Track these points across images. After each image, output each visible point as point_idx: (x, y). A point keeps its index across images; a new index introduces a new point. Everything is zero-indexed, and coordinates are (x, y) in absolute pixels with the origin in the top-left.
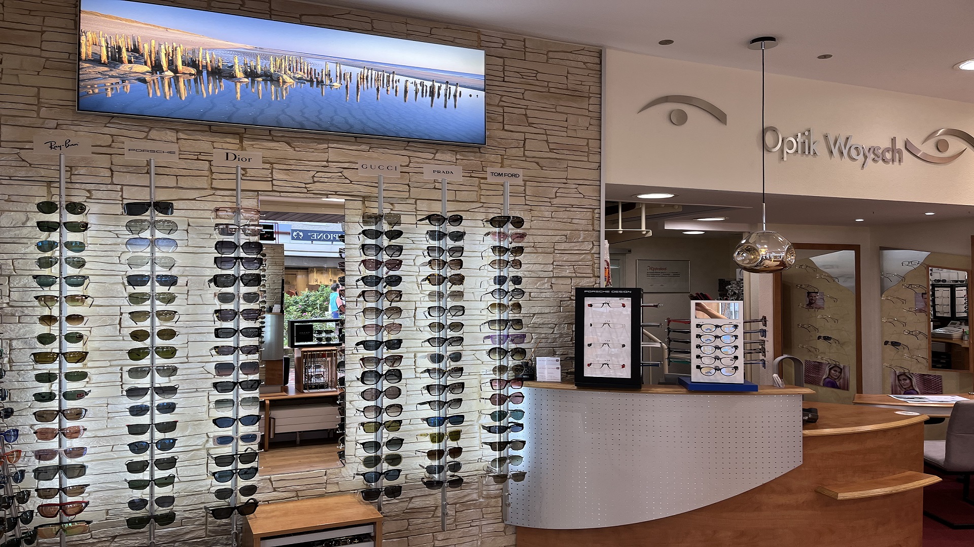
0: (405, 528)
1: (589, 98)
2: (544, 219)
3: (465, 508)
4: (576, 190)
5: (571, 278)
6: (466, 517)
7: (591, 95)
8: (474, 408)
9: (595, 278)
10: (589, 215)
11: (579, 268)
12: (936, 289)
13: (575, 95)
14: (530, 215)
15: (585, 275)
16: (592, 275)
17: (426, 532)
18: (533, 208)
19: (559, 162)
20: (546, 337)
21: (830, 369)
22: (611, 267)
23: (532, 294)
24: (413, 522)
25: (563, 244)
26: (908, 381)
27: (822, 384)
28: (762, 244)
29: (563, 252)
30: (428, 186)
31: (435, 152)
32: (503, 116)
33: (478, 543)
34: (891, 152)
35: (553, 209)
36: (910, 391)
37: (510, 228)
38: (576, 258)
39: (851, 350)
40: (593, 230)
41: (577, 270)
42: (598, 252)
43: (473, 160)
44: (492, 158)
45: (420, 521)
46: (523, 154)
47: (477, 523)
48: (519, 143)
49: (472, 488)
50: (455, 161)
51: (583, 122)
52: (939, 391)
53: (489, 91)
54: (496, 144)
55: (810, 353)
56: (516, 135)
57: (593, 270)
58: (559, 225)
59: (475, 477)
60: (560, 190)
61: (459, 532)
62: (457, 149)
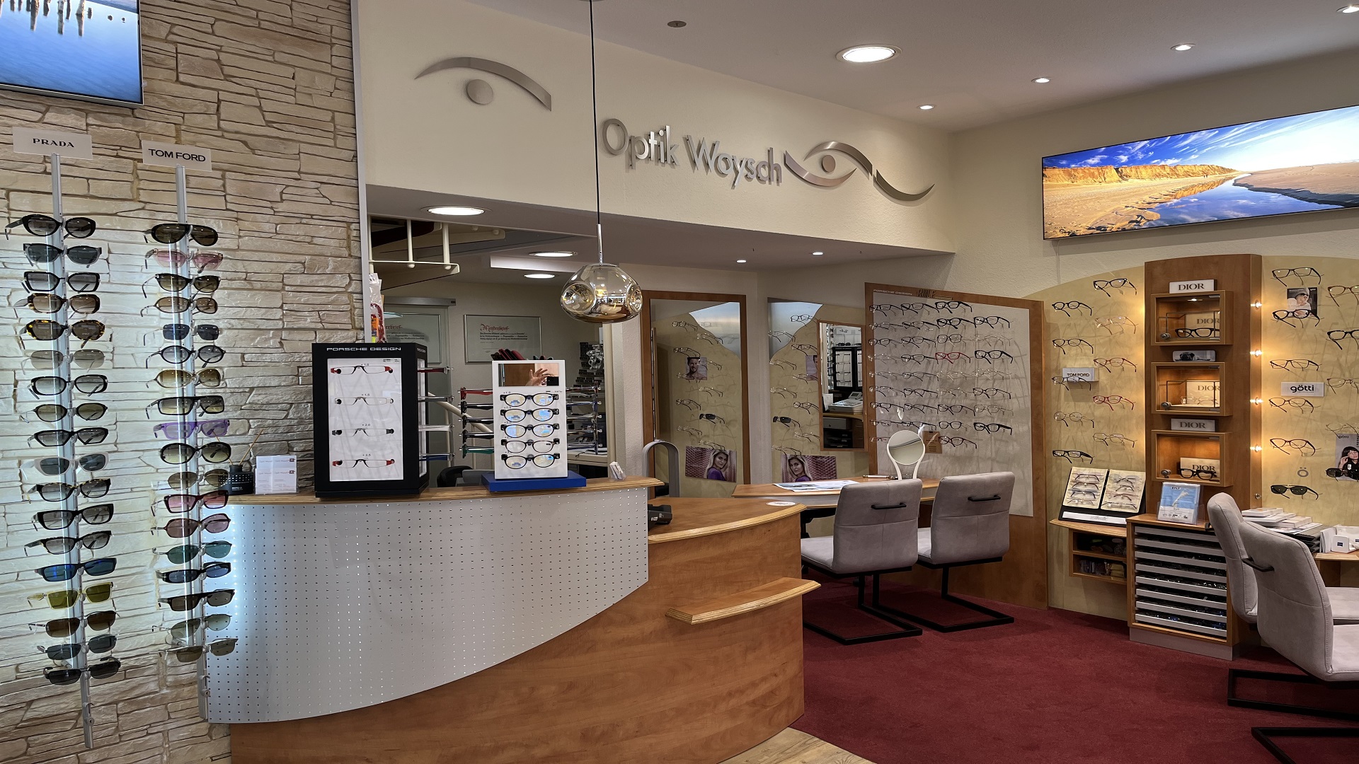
0: (22, 752)
1: (332, 45)
2: (263, 235)
3: (134, 708)
4: (317, 191)
5: (315, 330)
6: (136, 721)
7: (334, 41)
8: (144, 546)
9: (355, 331)
10: (341, 232)
11: (327, 314)
12: (837, 353)
13: (306, 37)
14: (237, 227)
15: (338, 326)
16: (350, 326)
17: (63, 753)
18: (240, 215)
19: (283, 143)
20: (274, 424)
21: (715, 456)
22: (385, 316)
23: (246, 356)
24: (35, 740)
25: (299, 276)
26: (800, 466)
27: (705, 477)
28: (598, 283)
29: (299, 289)
30: (31, 167)
31: (43, 109)
32: (177, 58)
33: (162, 758)
34: (767, 168)
35: (277, 219)
36: (802, 477)
37: (191, 246)
38: (323, 298)
39: (737, 430)
40: (350, 255)
41: (324, 318)
42: (359, 291)
43: (120, 128)
44: (159, 127)
45: (50, 738)
46: (216, 125)
47: (160, 728)
48: (208, 107)
49: (146, 673)
50: (84, 128)
51: (325, 83)
52: (832, 475)
53: (144, 14)
54: (164, 104)
55: (692, 437)
56: (201, 93)
57: (352, 319)
58: (291, 245)
59: (151, 657)
60: (289, 190)
61: (127, 747)
62: (88, 107)
